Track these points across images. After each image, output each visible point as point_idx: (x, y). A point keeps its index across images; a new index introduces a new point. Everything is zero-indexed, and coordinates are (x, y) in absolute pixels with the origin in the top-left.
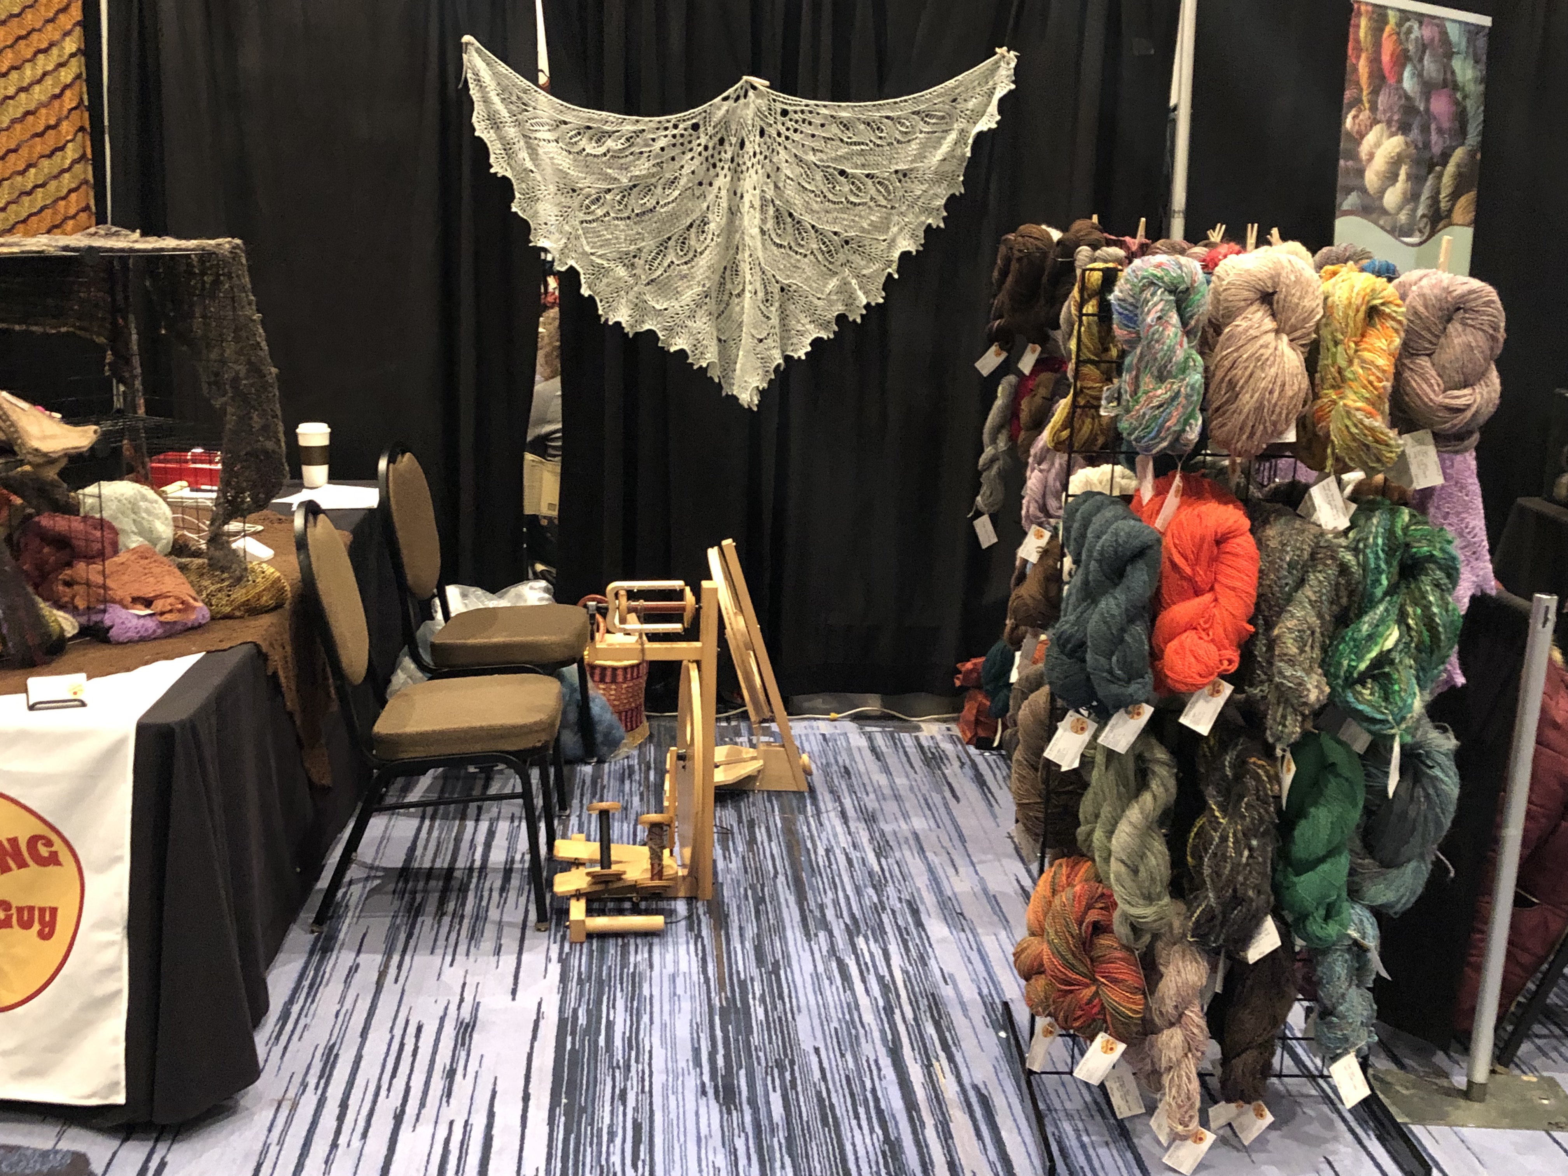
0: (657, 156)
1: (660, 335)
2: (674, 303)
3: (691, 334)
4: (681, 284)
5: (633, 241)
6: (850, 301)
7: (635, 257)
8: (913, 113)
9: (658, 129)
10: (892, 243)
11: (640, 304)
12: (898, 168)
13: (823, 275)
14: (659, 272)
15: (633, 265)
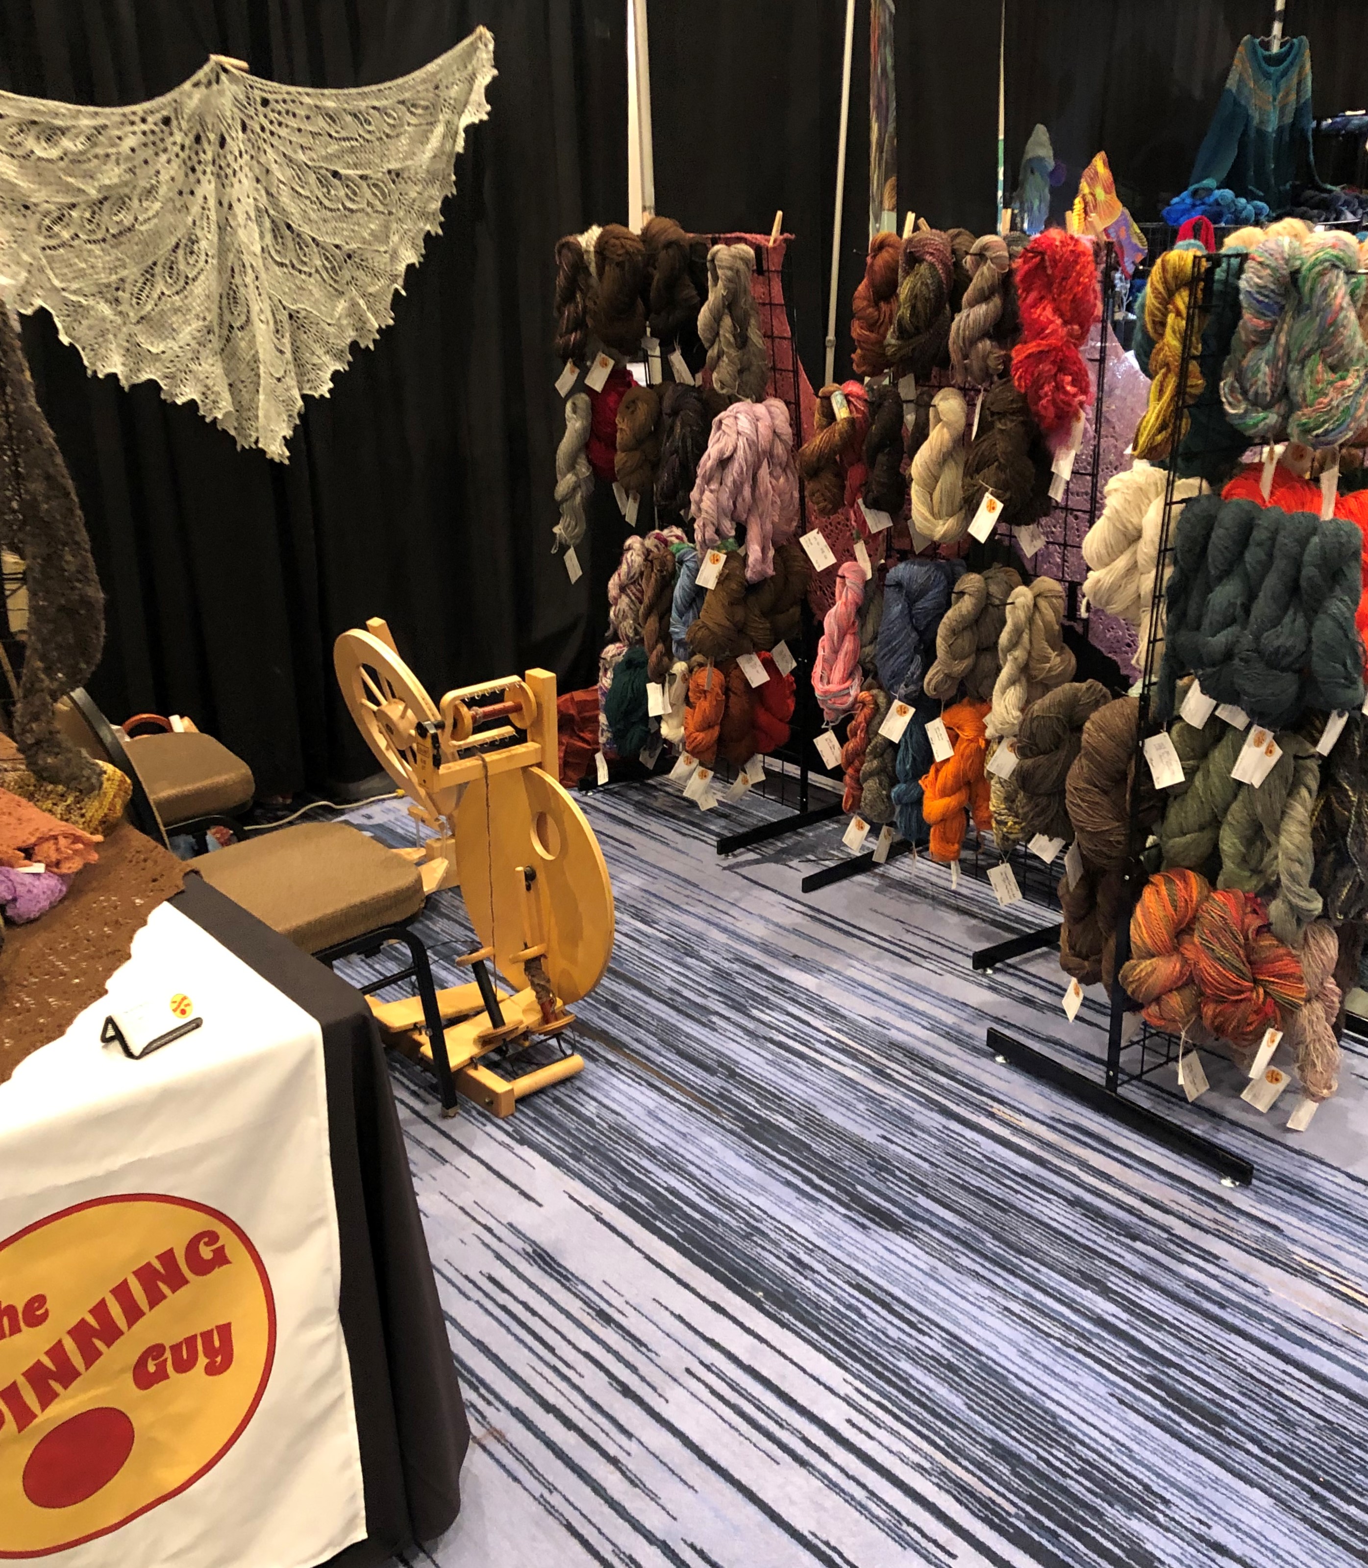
0: (128, 159)
1: (161, 384)
2: (171, 343)
3: (198, 380)
4: (175, 320)
5: (113, 270)
6: (360, 325)
7: (117, 289)
8: (399, 102)
9: (122, 123)
10: (394, 256)
11: (133, 349)
12: (391, 167)
13: (330, 297)
14: (149, 307)
15: (117, 300)
